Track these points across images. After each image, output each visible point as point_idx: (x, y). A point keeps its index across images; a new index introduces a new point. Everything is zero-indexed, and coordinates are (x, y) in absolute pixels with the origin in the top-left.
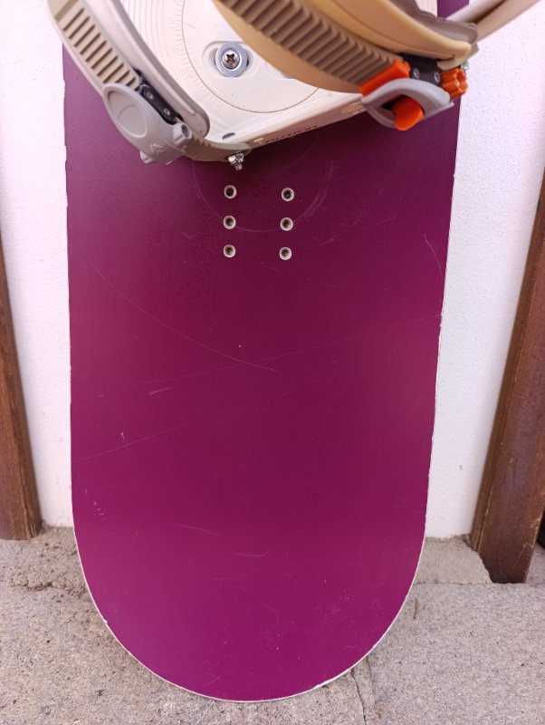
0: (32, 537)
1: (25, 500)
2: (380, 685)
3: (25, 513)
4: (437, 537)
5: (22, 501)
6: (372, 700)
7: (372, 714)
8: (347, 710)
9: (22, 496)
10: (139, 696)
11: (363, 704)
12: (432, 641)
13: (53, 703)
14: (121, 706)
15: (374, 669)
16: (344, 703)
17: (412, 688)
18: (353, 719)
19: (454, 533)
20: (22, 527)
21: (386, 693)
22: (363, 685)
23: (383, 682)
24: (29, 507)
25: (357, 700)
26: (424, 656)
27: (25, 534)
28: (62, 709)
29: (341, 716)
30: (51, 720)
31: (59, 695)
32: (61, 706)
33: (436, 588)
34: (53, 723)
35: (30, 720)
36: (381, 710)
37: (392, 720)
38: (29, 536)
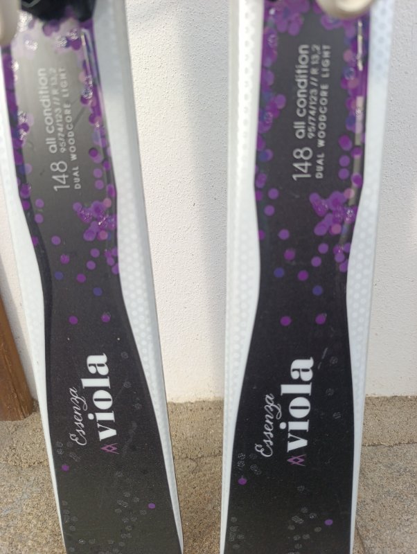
0: (25, 418)
3: (16, 397)
5: (12, 387)
9: (11, 383)
20: (15, 409)
27: (19, 415)
33: (413, 449)
38: (22, 416)
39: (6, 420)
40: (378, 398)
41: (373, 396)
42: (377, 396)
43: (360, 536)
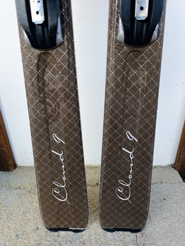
0: (13, 170)
1: (8, 158)
19: (168, 164)
20: (9, 167)
24: (10, 160)
30: (20, 240)
31: (23, 230)
32: (23, 234)
33: (162, 185)
34: (21, 241)
35: (12, 240)
36: (143, 234)
37: (147, 238)
38: (11, 170)
39: (5, 171)
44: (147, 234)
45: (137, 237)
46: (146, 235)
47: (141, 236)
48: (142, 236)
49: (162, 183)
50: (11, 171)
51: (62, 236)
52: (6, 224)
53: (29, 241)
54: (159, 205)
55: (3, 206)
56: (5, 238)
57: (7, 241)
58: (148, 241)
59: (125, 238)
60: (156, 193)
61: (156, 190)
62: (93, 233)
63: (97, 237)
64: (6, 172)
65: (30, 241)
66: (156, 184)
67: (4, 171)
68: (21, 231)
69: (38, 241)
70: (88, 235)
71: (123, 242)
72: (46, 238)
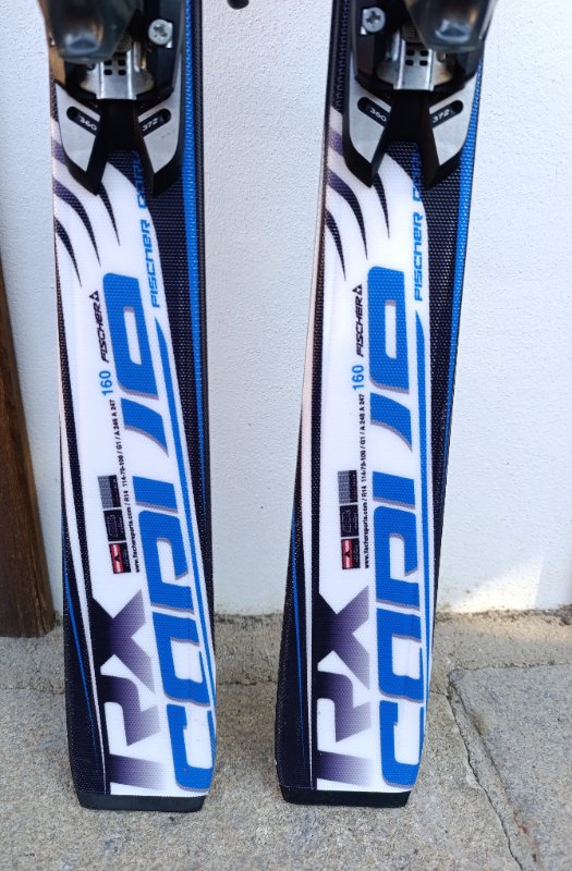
0: (46, 633)
1: (36, 588)
2: (516, 792)
3: (37, 604)
4: (542, 608)
5: (33, 589)
6: (511, 811)
7: (513, 829)
8: (482, 824)
9: (32, 583)
10: (221, 820)
11: (500, 816)
12: (566, 734)
13: (118, 836)
14: (203, 836)
15: (505, 773)
16: (477, 817)
17: (556, 793)
18: (493, 836)
19: (561, 603)
20: (34, 621)
21: (525, 801)
22: (495, 793)
23: (519, 789)
24: (41, 596)
25: (492, 811)
26: (561, 754)
27: (37, 630)
28: (132, 843)
29: (478, 833)
30: (122, 857)
31: (125, 826)
32: (128, 839)
33: (554, 670)
34: (124, 860)
35: (94, 858)
36: (524, 822)
37: (542, 834)
38: (41, 632)
39: (19, 636)
40: (508, 611)
41: (501, 609)
42: (505, 609)
43: (496, 766)
44: (540, 822)
45: (509, 833)
46: (537, 825)
47: (521, 831)
48: (525, 830)
49: (552, 663)
50: (38, 636)
51: (263, 841)
52: (61, 808)
53: (154, 859)
54: (558, 734)
55: (38, 751)
56: (69, 855)
57: (77, 863)
58: (546, 845)
59: (470, 839)
60: (541, 697)
61: (541, 687)
62: (362, 828)
63: (379, 838)
64: (21, 639)
65: (158, 861)
66: (533, 669)
67: (16, 633)
68: (118, 829)
69: (183, 858)
70: (347, 832)
71: (468, 851)
72: (209, 849)
